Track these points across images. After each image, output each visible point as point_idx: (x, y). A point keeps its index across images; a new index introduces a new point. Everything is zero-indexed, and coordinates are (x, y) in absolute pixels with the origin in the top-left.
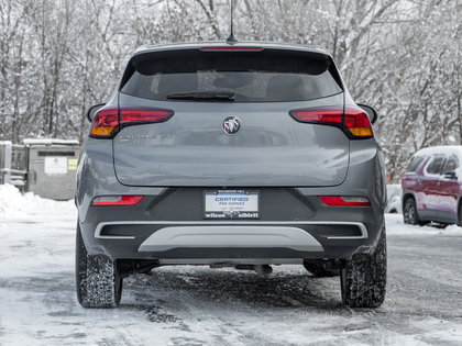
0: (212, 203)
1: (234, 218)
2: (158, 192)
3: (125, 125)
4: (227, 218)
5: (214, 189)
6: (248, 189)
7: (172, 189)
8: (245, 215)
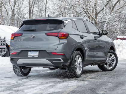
0: (30, 54)
1: (33, 57)
2: (19, 51)
3: (16, 37)
4: (32, 57)
5: (30, 51)
6: (37, 51)
7: (22, 51)
8: (36, 56)
